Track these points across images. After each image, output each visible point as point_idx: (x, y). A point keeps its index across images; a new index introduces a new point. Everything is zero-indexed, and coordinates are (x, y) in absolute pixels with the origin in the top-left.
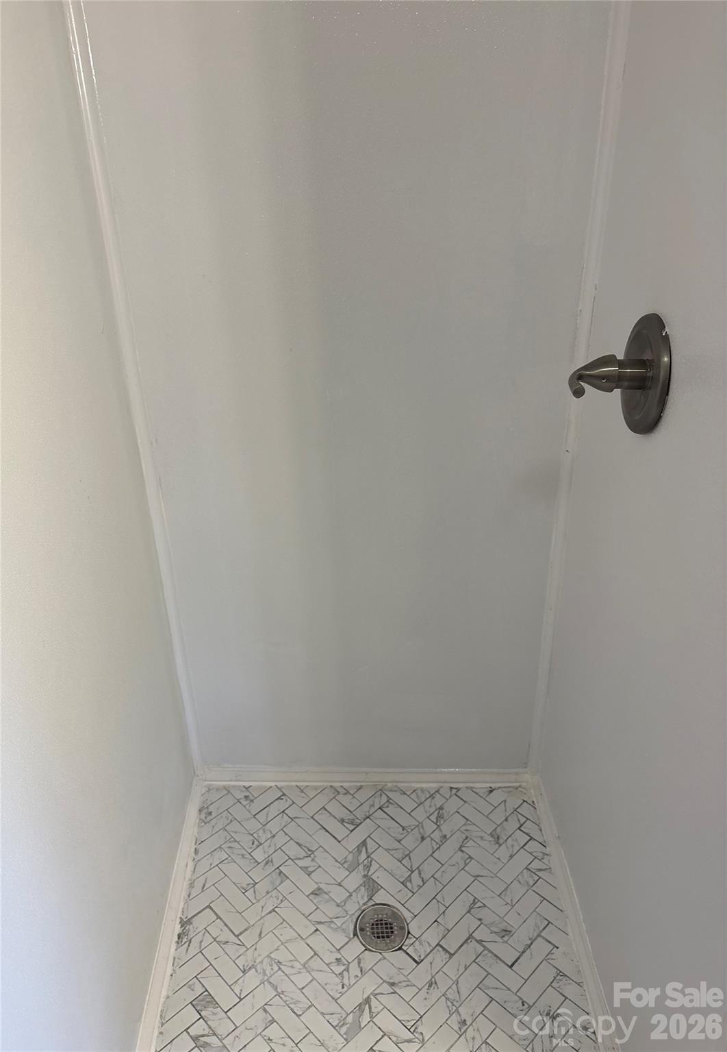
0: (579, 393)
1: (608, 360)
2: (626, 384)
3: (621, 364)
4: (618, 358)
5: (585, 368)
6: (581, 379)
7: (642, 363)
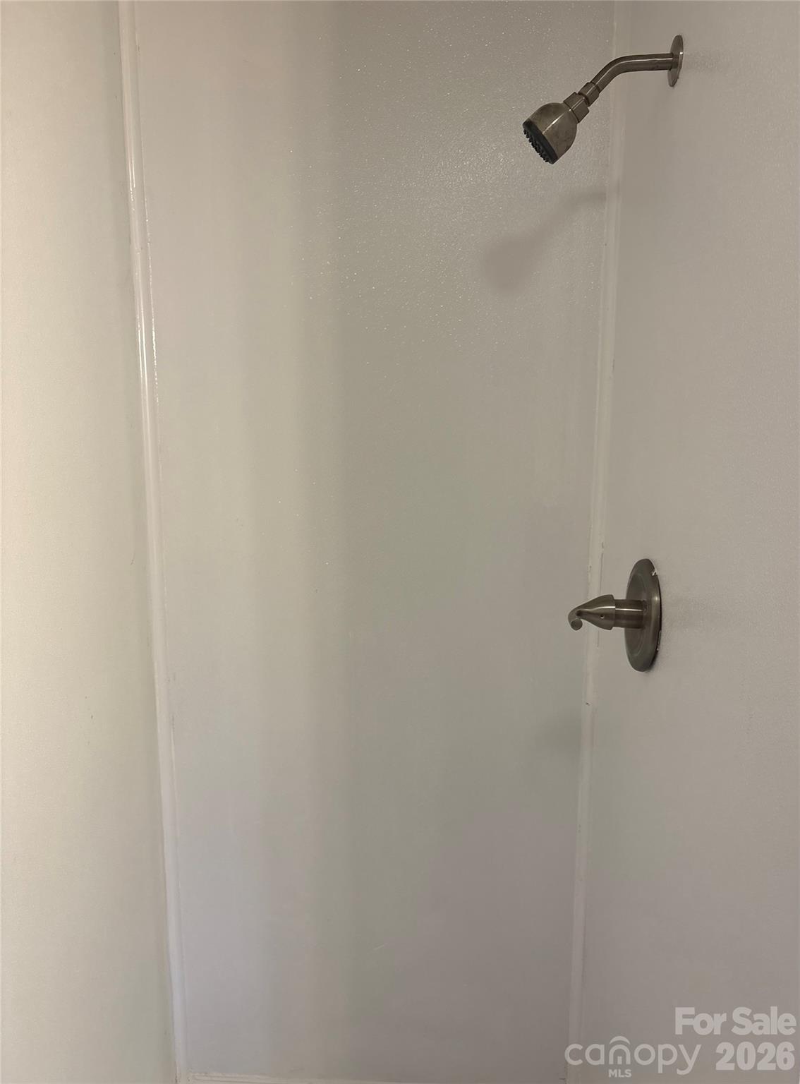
0: (576, 625)
1: (607, 599)
2: (624, 622)
3: (619, 603)
4: (615, 598)
5: (585, 606)
6: (579, 616)
7: (638, 604)
